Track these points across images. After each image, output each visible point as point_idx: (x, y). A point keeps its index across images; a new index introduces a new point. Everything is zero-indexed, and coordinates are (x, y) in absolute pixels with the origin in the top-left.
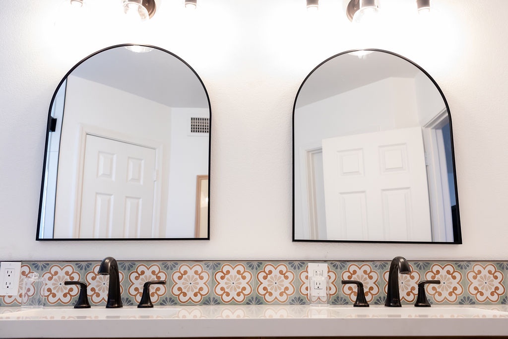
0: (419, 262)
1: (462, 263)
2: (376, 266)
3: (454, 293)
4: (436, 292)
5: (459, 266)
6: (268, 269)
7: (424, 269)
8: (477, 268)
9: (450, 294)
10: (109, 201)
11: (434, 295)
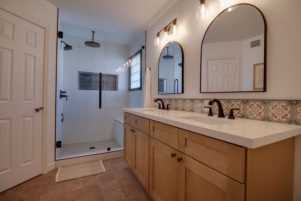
0: (244, 100)
1: (266, 101)
2: (226, 102)
3: (260, 115)
4: (251, 114)
5: (264, 102)
6: (195, 101)
7: (246, 103)
8: (274, 104)
9: (258, 115)
10: (218, 79)
11: (250, 115)
